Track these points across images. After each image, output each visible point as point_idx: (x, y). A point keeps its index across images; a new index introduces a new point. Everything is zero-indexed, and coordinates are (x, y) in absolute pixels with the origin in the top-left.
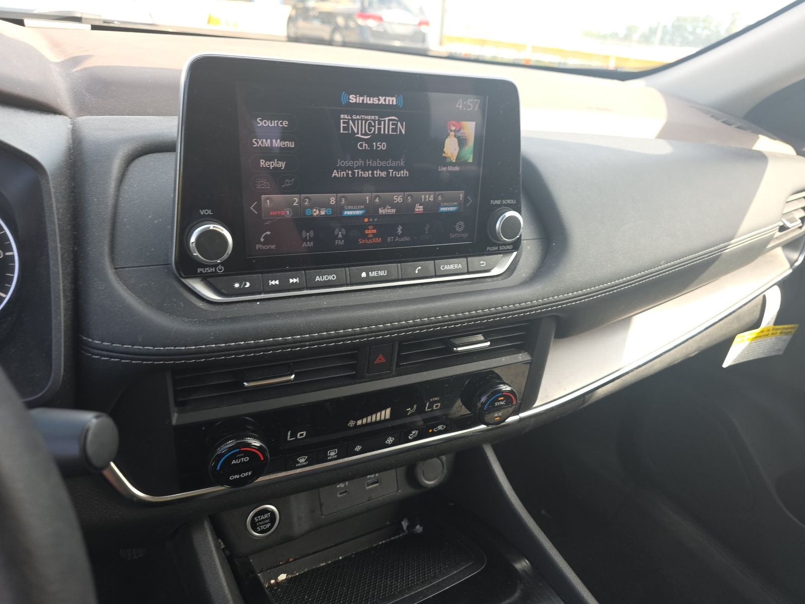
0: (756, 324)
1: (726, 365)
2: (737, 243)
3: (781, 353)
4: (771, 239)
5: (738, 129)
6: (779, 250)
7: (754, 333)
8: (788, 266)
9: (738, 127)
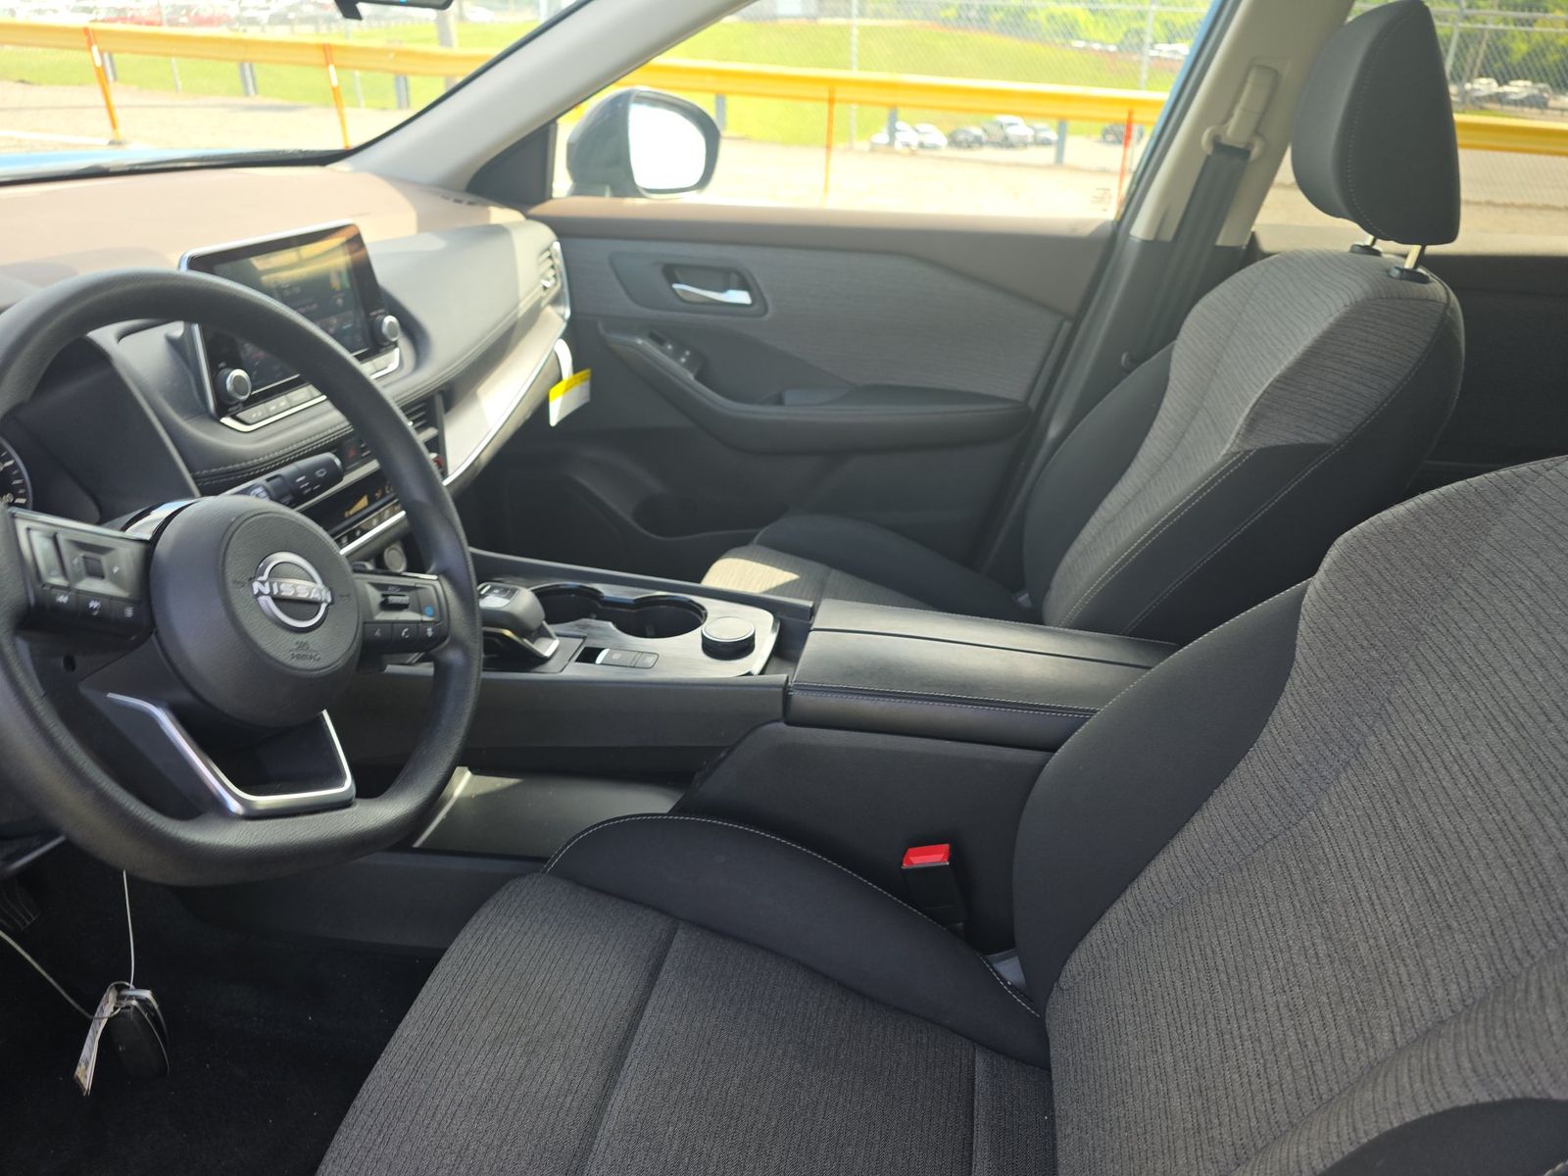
0: (560, 379)
1: (554, 421)
2: (524, 307)
3: (587, 400)
4: (541, 299)
5: (470, 207)
6: (549, 310)
7: (561, 386)
8: (560, 320)
9: (470, 203)
